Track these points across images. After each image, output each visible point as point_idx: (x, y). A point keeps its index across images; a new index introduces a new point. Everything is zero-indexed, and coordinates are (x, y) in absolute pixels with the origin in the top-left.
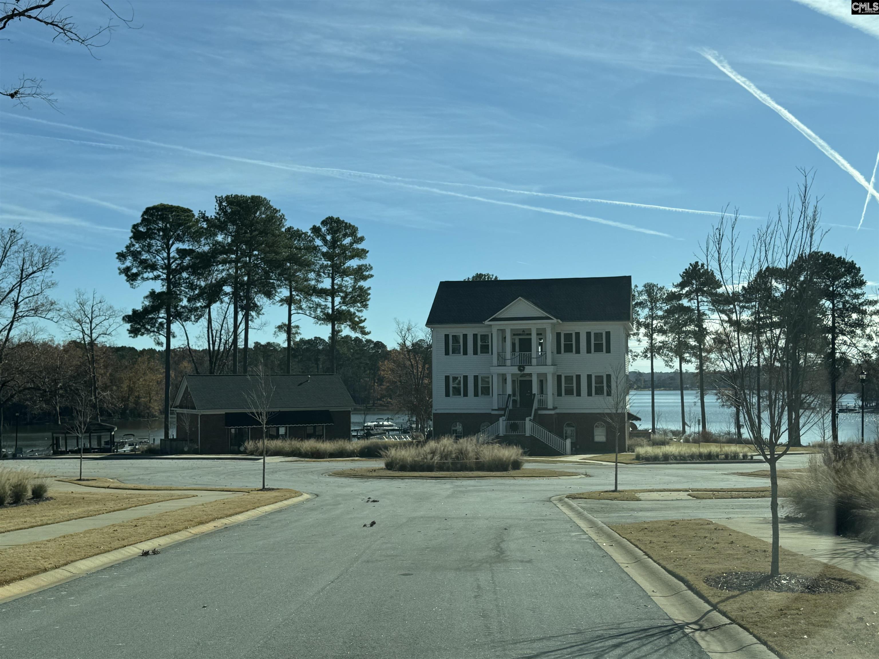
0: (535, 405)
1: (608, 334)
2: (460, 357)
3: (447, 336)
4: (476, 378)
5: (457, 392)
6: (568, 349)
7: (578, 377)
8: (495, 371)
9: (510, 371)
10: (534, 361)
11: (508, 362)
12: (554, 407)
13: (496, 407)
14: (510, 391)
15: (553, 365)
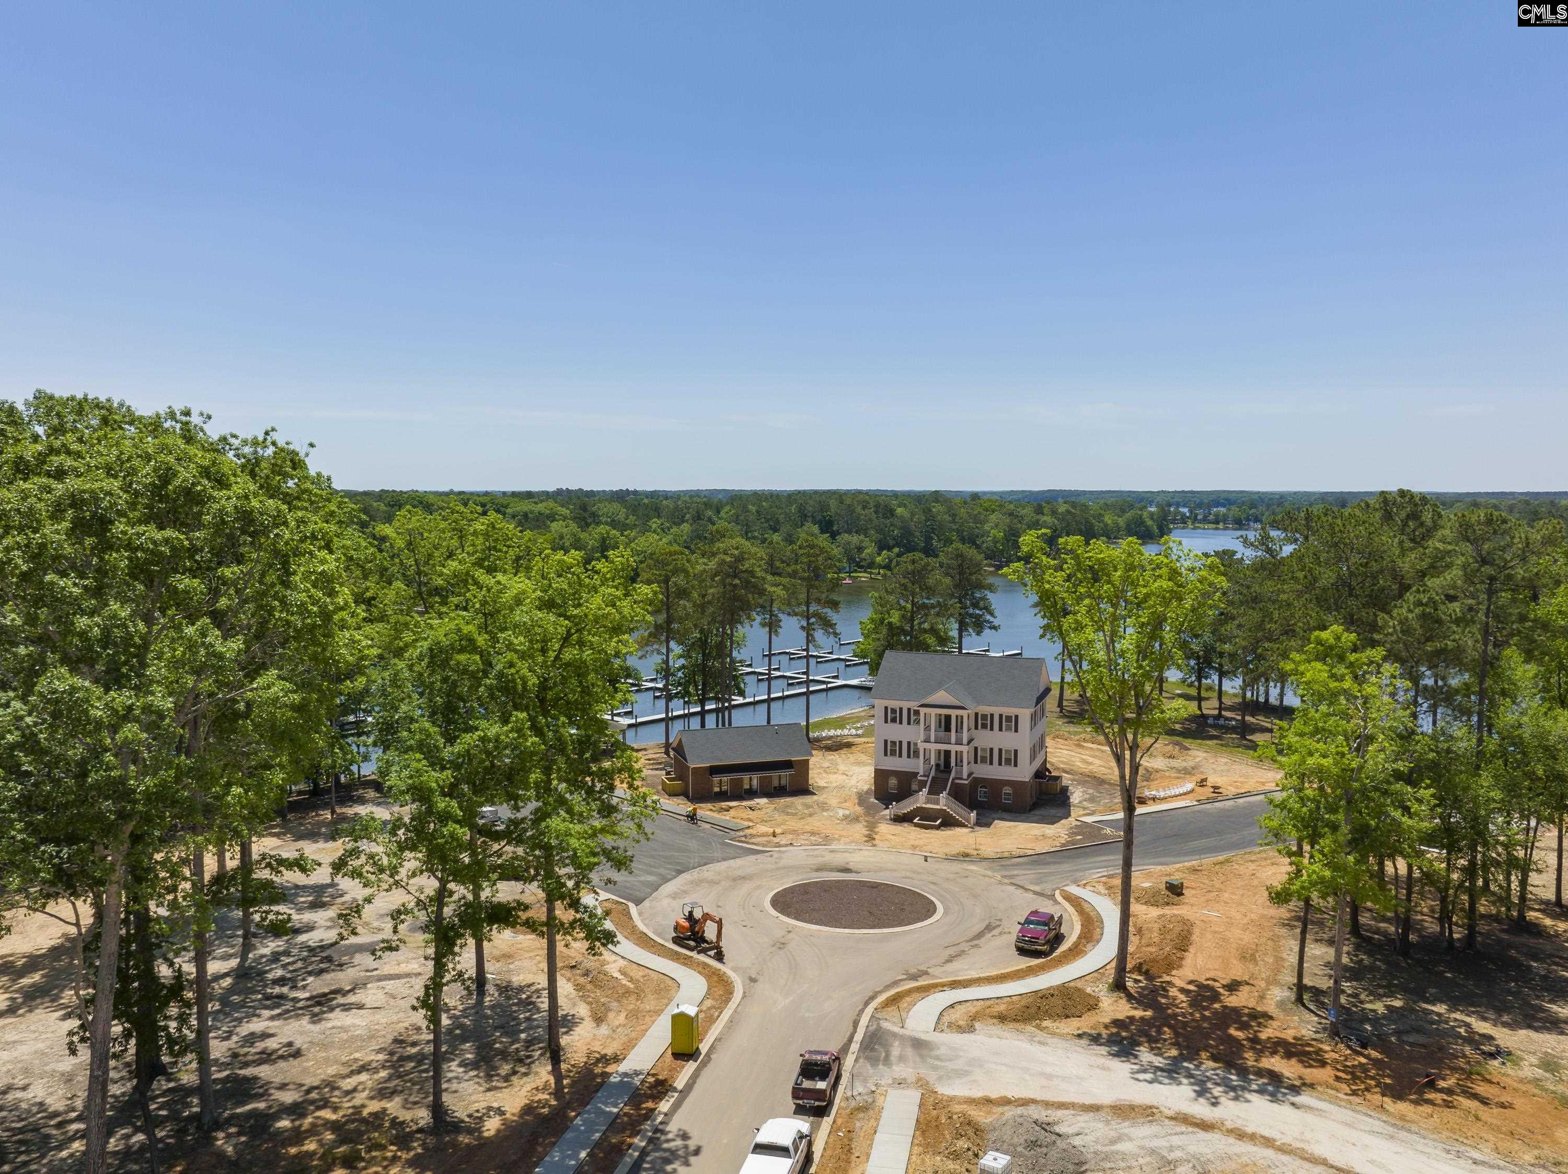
0: (953, 775)
1: (1017, 717)
2: (896, 726)
3: (886, 708)
4: (909, 743)
5: (893, 753)
6: (984, 726)
7: (991, 750)
8: (922, 746)
9: (933, 747)
10: (953, 740)
11: (933, 739)
12: (970, 775)
13: (921, 773)
14: (933, 762)
15: (969, 742)
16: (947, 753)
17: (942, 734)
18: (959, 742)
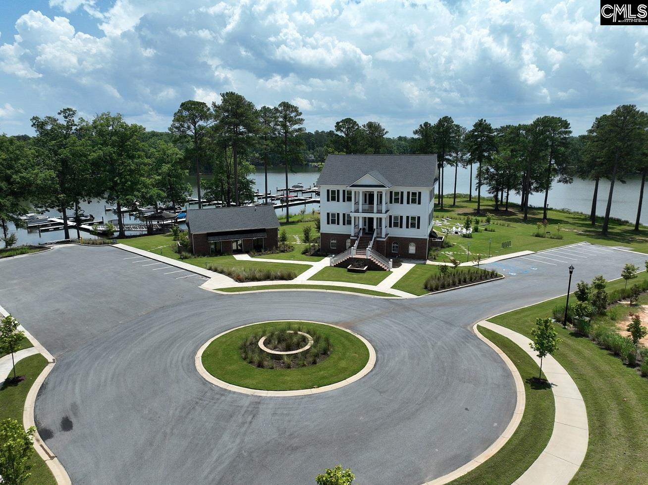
0: (375, 235)
1: (420, 193)
2: (336, 203)
3: (328, 191)
4: (344, 215)
5: (333, 222)
6: (397, 201)
7: (401, 217)
8: (353, 215)
9: (361, 215)
10: (375, 210)
11: (360, 210)
12: (387, 235)
13: (353, 235)
14: (361, 226)
15: (387, 212)
16: (371, 220)
17: (367, 207)
18: (379, 212)
